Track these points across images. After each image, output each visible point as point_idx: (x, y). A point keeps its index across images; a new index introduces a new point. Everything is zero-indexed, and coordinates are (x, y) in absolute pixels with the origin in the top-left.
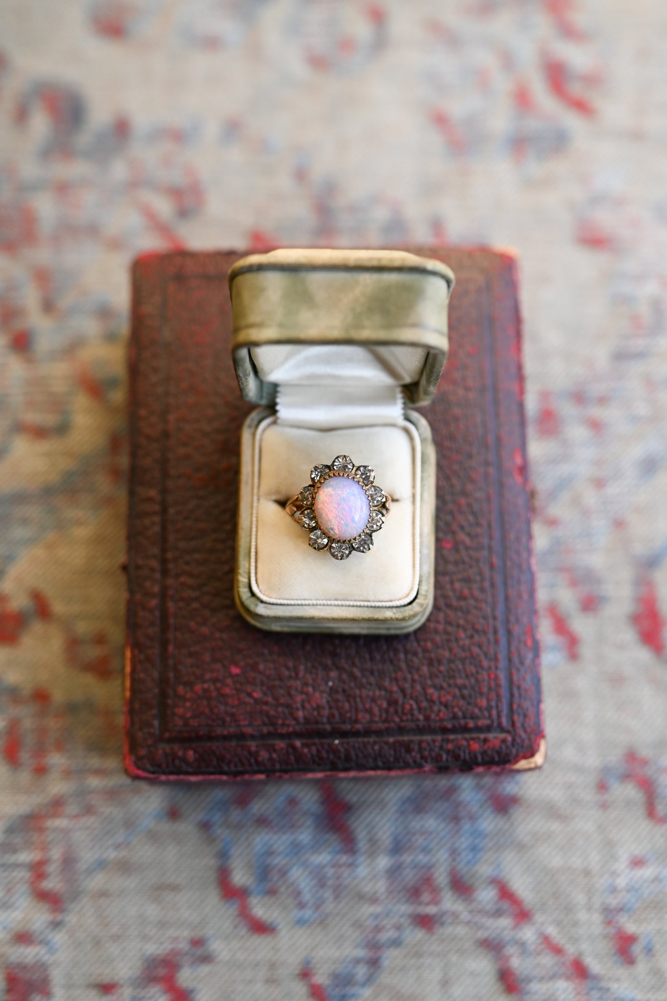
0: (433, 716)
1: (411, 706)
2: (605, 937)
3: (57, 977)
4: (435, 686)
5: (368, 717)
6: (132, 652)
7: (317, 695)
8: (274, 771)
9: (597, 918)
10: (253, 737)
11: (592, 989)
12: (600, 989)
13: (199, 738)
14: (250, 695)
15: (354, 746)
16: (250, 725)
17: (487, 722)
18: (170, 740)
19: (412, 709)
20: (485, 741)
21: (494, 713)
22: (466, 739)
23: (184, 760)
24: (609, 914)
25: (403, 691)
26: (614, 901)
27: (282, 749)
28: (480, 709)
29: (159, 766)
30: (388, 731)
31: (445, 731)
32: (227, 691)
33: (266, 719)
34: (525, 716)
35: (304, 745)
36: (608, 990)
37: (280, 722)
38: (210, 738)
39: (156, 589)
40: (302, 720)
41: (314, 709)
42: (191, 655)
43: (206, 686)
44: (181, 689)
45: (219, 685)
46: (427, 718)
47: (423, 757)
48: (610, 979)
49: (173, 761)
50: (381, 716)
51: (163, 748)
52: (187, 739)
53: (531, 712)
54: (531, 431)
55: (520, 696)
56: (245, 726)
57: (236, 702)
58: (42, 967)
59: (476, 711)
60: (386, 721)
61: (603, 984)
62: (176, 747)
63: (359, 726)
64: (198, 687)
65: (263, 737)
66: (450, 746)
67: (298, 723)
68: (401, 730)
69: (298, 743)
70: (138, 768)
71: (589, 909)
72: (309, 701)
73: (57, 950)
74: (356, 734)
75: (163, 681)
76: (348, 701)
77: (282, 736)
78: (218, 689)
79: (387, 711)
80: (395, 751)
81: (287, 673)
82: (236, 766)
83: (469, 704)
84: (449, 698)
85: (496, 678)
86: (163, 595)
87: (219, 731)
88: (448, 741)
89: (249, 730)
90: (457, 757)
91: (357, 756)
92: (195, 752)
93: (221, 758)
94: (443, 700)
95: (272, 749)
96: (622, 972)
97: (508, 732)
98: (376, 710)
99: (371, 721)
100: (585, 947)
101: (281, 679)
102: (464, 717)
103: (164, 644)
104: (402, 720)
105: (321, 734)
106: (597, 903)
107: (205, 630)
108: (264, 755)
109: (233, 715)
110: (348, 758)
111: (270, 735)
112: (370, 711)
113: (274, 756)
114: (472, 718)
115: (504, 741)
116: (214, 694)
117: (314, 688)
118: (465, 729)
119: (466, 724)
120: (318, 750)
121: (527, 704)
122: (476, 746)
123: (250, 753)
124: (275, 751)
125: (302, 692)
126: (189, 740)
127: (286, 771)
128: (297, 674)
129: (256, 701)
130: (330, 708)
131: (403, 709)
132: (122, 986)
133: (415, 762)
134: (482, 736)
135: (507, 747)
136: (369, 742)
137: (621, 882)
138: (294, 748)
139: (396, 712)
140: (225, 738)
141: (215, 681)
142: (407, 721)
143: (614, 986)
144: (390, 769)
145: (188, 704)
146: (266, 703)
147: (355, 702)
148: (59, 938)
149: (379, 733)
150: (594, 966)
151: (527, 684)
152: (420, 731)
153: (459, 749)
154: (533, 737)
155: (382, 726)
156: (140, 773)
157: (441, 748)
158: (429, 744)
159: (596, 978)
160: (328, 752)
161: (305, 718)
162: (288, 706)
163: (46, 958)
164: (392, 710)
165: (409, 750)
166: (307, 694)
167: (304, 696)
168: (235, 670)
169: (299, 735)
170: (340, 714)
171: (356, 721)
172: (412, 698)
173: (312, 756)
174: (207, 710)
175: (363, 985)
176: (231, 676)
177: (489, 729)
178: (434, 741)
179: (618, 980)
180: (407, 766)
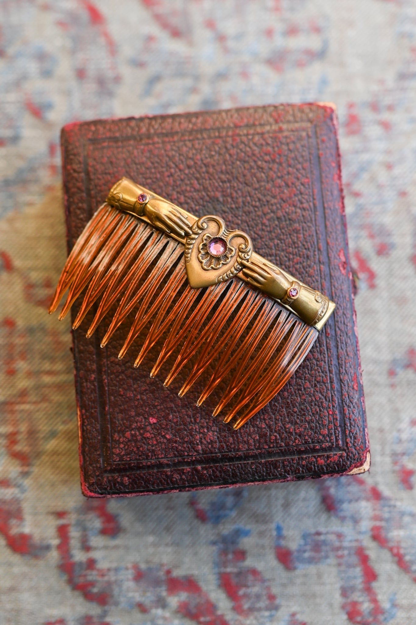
0: (291, 443)
1: (276, 436)
2: (394, 472)
3: (26, 507)
4: (291, 422)
5: (246, 446)
6: (81, 411)
7: (210, 433)
8: (185, 487)
9: (388, 460)
10: (168, 465)
11: (384, 506)
12: (390, 506)
13: (131, 469)
14: (164, 437)
15: (238, 467)
16: (166, 457)
17: (328, 444)
18: (112, 471)
19: (276, 439)
20: (328, 457)
21: (333, 437)
22: (314, 457)
23: (122, 484)
24: (396, 457)
25: (269, 427)
26: (399, 449)
27: (189, 472)
28: (324, 436)
29: (106, 489)
30: (261, 455)
31: (300, 452)
32: (148, 435)
33: (176, 453)
34: (355, 438)
35: (203, 468)
36: (395, 506)
37: (186, 454)
38: (139, 468)
39: (94, 367)
40: (201, 452)
41: (209, 443)
42: (121, 411)
43: (133, 432)
44: (116, 436)
45: (141, 431)
46: (287, 445)
47: (285, 472)
48: (396, 499)
49: (115, 485)
50: (255, 445)
51: (107, 477)
52: (122, 470)
53: (359, 436)
54: (341, 131)
55: (351, 424)
56: (162, 458)
57: (155, 443)
58: (16, 501)
59: (321, 437)
60: (259, 448)
61: (392, 503)
62: (116, 475)
63: (240, 453)
64: (128, 434)
65: (175, 465)
66: (304, 463)
67: (199, 454)
68: (270, 454)
69: (199, 467)
70: (91, 491)
71: (383, 454)
72: (205, 438)
73: (25, 491)
74: (240, 458)
75: (104, 431)
76: (233, 437)
77: (188, 464)
78: (141, 434)
79: (259, 442)
80: (267, 468)
81: (189, 420)
82: (158, 485)
83: (315, 433)
84: (302, 429)
85: (334, 414)
86: (99, 371)
87: (144, 462)
88: (302, 458)
89: (165, 461)
90: (309, 470)
91: (241, 473)
92: (129, 478)
93: (147, 481)
94: (297, 431)
95: (182, 472)
96: (404, 494)
97: (344, 450)
98: (251, 441)
99: (249, 449)
100: (380, 479)
101: (185, 424)
102: (313, 442)
103: (103, 405)
104: (270, 447)
105: (215, 460)
106: (388, 451)
107: (130, 394)
108: (176, 476)
109: (153, 451)
110: (234, 475)
111: (180, 463)
112: (247, 442)
113: (184, 477)
114: (318, 442)
115: (341, 456)
116: (139, 438)
117: (208, 428)
118: (314, 450)
119: (314, 446)
120: (213, 471)
121: (356, 430)
122: (322, 461)
123: (167, 475)
124: (184, 473)
125: (200, 433)
126: (125, 470)
127: (193, 487)
128: (195, 420)
129: (169, 440)
130: (220, 442)
131: (270, 439)
132: (70, 513)
133: (281, 475)
134: (326, 454)
135: (344, 461)
136: (248, 463)
137: (404, 436)
138: (197, 470)
139: (266, 442)
140: (149, 467)
141: (139, 429)
142: (273, 447)
143: (398, 504)
144: (264, 480)
145: (122, 446)
146: (176, 442)
147: (237, 437)
148: (27, 482)
149: (255, 457)
150: (385, 491)
151: (356, 415)
152: (283, 453)
153: (311, 464)
154: (361, 452)
155: (257, 452)
156: (92, 494)
157: (298, 464)
158: (289, 462)
159: (387, 499)
160: (220, 472)
161: (203, 450)
162: (191, 442)
163: (19, 495)
164: (262, 440)
165: (276, 467)
166: (204, 433)
167: (201, 435)
168: (153, 420)
169: (200, 462)
170: (227, 446)
171: (239, 450)
172: (276, 432)
173: (210, 475)
174: (135, 449)
175: (231, 509)
176: (150, 424)
177: (330, 449)
178: (293, 460)
179: (402, 500)
180: (275, 478)
